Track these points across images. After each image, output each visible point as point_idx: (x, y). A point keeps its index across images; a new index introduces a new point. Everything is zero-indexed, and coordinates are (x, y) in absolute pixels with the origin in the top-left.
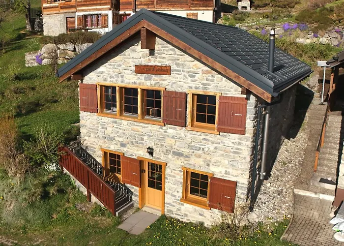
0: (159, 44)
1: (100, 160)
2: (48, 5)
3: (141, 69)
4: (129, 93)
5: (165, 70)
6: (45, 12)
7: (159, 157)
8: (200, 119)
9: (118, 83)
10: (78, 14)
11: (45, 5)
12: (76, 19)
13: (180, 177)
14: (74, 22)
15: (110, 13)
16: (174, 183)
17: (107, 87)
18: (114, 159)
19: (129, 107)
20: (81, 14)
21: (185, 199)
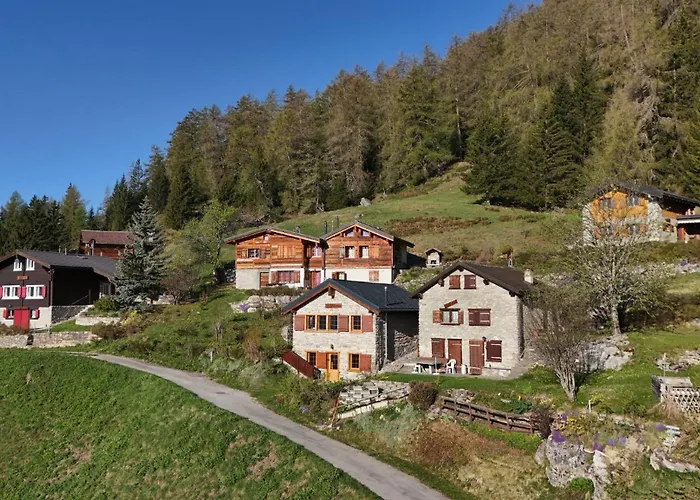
0: (337, 293)
1: (305, 358)
2: (242, 260)
3: (328, 306)
4: (322, 318)
5: (339, 306)
6: (238, 267)
7: (336, 349)
8: (355, 328)
9: (316, 313)
10: (271, 270)
11: (238, 260)
12: (270, 274)
13: (346, 358)
14: (267, 277)
15: (302, 271)
16: (344, 362)
17: (310, 316)
18: (312, 355)
19: (322, 327)
20: (275, 270)
21: (349, 370)
